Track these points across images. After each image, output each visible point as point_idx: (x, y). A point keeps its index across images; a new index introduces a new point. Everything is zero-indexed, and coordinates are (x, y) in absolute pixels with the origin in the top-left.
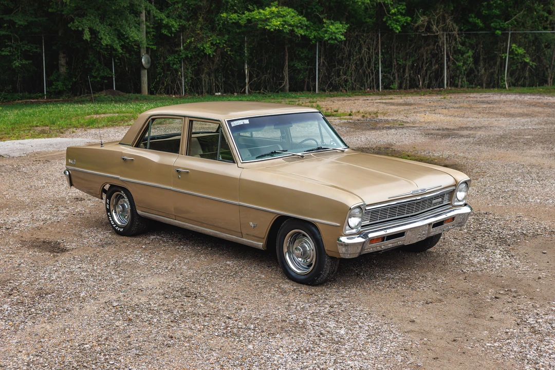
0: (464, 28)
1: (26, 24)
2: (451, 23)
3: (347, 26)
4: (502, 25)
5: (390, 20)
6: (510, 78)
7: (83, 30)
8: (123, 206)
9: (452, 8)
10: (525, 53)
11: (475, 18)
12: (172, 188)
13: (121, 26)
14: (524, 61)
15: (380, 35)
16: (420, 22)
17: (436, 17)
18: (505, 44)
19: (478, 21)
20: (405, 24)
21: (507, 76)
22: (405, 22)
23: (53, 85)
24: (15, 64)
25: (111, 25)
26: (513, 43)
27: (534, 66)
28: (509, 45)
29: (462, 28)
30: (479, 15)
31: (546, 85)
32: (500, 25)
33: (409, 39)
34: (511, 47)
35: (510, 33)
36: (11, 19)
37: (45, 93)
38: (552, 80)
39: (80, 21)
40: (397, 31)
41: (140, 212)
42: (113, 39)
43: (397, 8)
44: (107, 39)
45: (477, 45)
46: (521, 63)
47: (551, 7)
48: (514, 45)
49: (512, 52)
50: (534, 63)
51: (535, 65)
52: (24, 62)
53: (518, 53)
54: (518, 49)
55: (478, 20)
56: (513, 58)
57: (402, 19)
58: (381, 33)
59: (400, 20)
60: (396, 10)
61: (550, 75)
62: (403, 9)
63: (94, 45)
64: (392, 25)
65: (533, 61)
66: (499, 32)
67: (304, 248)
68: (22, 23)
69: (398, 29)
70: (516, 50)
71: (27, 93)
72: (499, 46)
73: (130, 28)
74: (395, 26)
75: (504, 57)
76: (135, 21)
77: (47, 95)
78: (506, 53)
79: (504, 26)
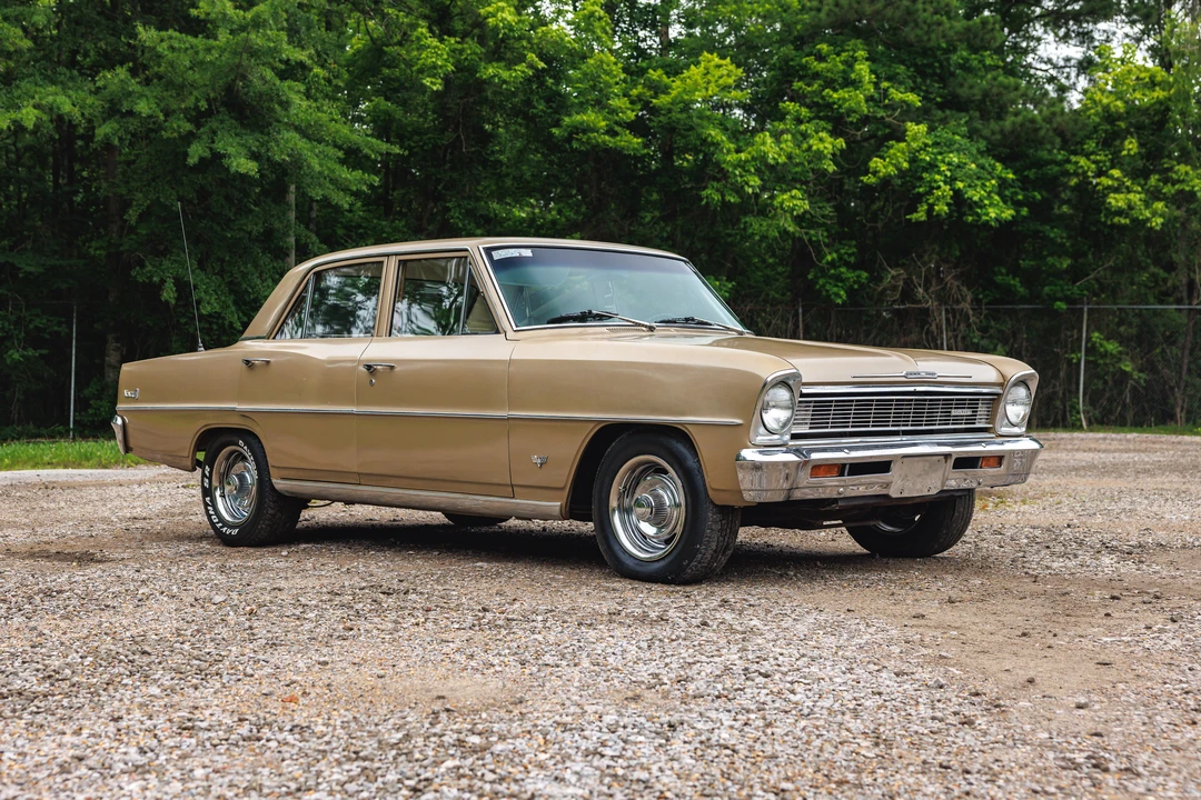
0: (985, 296)
1: (41, 270)
2: (956, 283)
3: (730, 286)
4: (1069, 290)
5: (823, 277)
6: (1089, 408)
7: (163, 281)
8: (242, 478)
9: (958, 253)
10: (1120, 353)
11: (1008, 275)
12: (355, 409)
13: (244, 275)
14: (1121, 368)
15: (800, 311)
16: (887, 280)
17: (923, 270)
18: (1075, 331)
19: (1015, 282)
20: (856, 286)
21: (1084, 401)
22: (855, 282)
23: (90, 406)
24: (10, 356)
25: (221, 273)
26: (1093, 331)
27: (1142, 381)
28: (1084, 335)
29: (981, 296)
30: (1015, 271)
31: (1173, 423)
32: (1062, 290)
33: (865, 318)
34: (1089, 339)
35: (1086, 309)
36: (11, 261)
37: (71, 426)
38: (1184, 411)
39: (157, 264)
40: (839, 301)
41: (279, 481)
42: (224, 302)
43: (836, 252)
44: (213, 301)
45: (1014, 335)
46: (1114, 374)
47: (1174, 255)
48: (1096, 334)
49: (1091, 350)
50: (1143, 375)
51: (1145, 381)
52: (30, 352)
53: (1106, 352)
54: (1105, 343)
55: (1014, 278)
56: (1095, 363)
57: (849, 275)
58: (803, 307)
59: (844, 276)
60: (835, 255)
61: (1180, 402)
62: (850, 255)
63: (183, 320)
64: (828, 287)
65: (1141, 371)
66: (1061, 305)
67: (658, 498)
68: (32, 269)
69: (841, 296)
70: (1101, 345)
71: (31, 426)
72: (1063, 336)
73: (263, 281)
74: (835, 289)
75: (1074, 361)
76: (274, 268)
77: (74, 430)
78: (1080, 352)
79: (1072, 293)
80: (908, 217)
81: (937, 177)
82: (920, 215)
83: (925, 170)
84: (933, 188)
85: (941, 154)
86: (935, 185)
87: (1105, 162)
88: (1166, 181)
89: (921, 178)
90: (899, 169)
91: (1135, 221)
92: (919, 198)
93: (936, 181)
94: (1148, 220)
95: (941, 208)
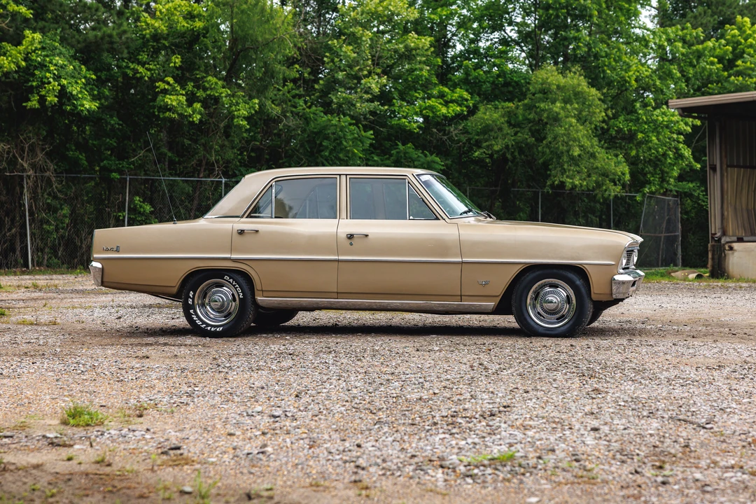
10: (152, 212)
11: (77, 150)
17: (27, 146)
18: (121, 195)
26: (134, 195)
28: (127, 198)
32: (116, 165)
34: (131, 201)
35: (128, 179)
41: (263, 298)
48: (136, 198)
49: (133, 210)
53: (142, 212)
54: (143, 205)
55: (80, 154)
56: (134, 220)
66: (115, 175)
70: (141, 207)
72: (112, 199)
75: (120, 218)
78: (125, 211)
79: (123, 167)
80: (24, 104)
81: (48, 75)
82: (34, 103)
83: (36, 68)
84: (44, 83)
85: (47, 56)
86: (46, 81)
87: (155, 70)
88: (198, 87)
89: (34, 75)
90: (19, 67)
91: (181, 115)
92: (31, 90)
93: (46, 77)
94: (190, 116)
95: (52, 99)
